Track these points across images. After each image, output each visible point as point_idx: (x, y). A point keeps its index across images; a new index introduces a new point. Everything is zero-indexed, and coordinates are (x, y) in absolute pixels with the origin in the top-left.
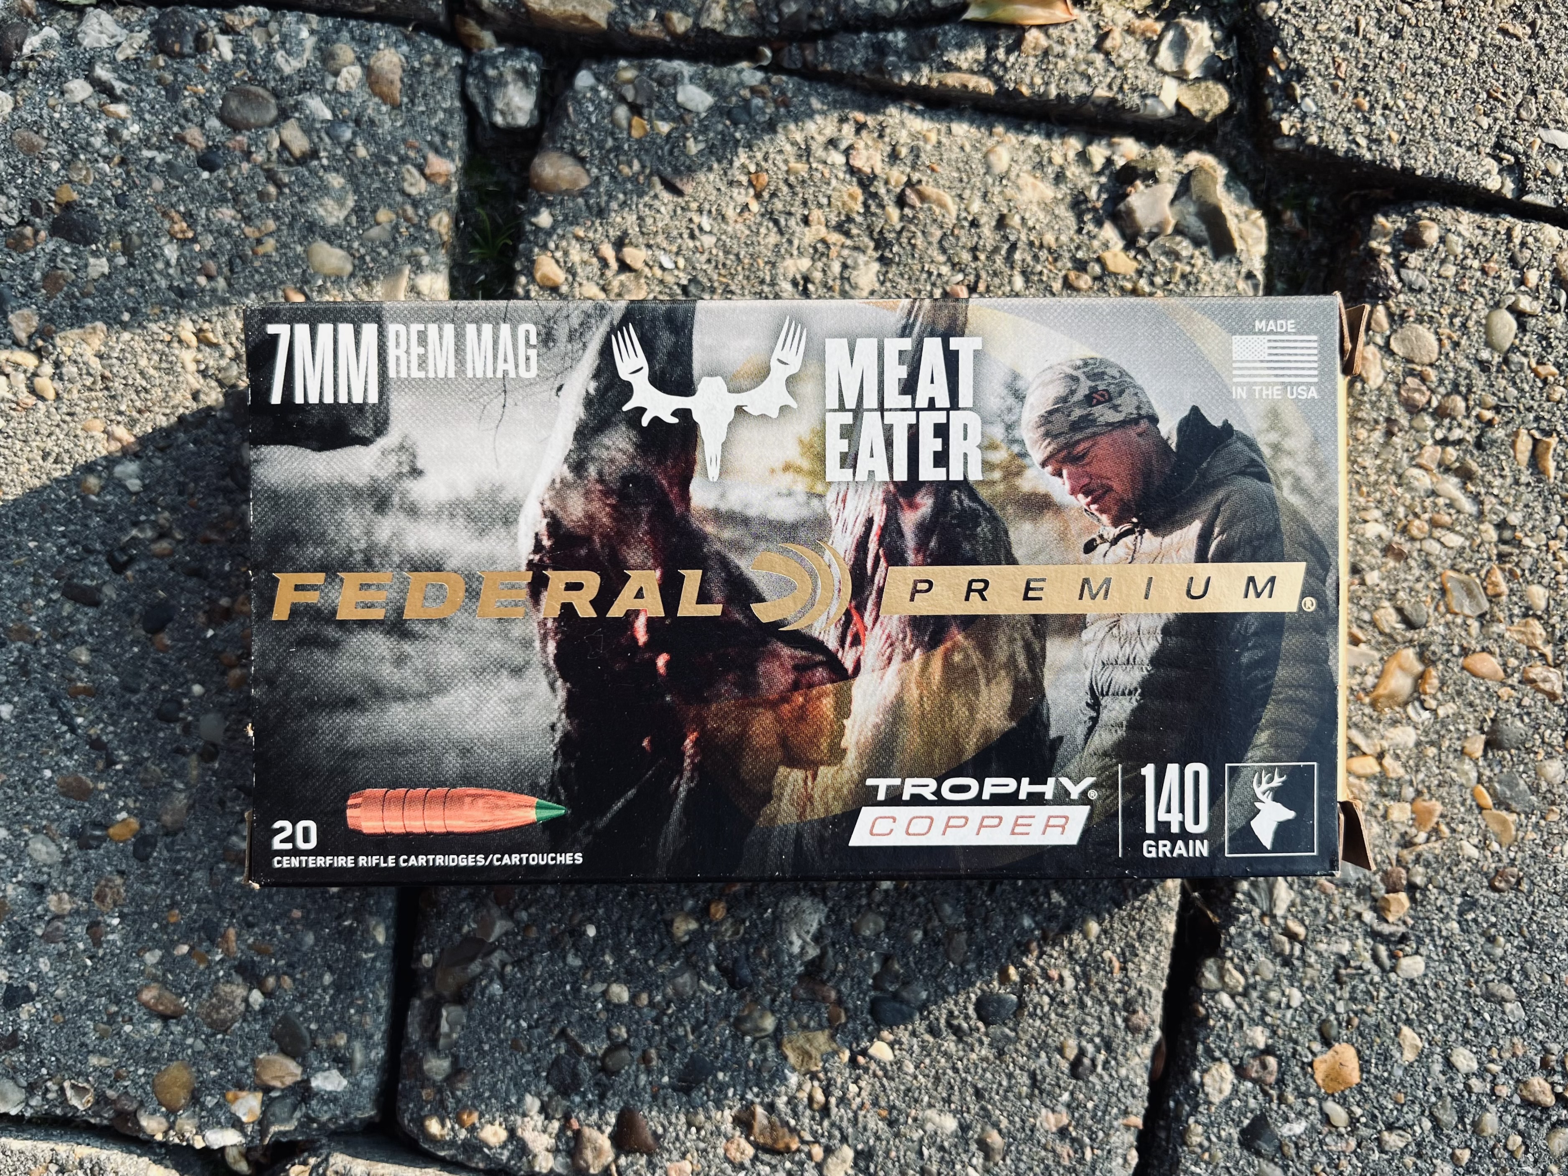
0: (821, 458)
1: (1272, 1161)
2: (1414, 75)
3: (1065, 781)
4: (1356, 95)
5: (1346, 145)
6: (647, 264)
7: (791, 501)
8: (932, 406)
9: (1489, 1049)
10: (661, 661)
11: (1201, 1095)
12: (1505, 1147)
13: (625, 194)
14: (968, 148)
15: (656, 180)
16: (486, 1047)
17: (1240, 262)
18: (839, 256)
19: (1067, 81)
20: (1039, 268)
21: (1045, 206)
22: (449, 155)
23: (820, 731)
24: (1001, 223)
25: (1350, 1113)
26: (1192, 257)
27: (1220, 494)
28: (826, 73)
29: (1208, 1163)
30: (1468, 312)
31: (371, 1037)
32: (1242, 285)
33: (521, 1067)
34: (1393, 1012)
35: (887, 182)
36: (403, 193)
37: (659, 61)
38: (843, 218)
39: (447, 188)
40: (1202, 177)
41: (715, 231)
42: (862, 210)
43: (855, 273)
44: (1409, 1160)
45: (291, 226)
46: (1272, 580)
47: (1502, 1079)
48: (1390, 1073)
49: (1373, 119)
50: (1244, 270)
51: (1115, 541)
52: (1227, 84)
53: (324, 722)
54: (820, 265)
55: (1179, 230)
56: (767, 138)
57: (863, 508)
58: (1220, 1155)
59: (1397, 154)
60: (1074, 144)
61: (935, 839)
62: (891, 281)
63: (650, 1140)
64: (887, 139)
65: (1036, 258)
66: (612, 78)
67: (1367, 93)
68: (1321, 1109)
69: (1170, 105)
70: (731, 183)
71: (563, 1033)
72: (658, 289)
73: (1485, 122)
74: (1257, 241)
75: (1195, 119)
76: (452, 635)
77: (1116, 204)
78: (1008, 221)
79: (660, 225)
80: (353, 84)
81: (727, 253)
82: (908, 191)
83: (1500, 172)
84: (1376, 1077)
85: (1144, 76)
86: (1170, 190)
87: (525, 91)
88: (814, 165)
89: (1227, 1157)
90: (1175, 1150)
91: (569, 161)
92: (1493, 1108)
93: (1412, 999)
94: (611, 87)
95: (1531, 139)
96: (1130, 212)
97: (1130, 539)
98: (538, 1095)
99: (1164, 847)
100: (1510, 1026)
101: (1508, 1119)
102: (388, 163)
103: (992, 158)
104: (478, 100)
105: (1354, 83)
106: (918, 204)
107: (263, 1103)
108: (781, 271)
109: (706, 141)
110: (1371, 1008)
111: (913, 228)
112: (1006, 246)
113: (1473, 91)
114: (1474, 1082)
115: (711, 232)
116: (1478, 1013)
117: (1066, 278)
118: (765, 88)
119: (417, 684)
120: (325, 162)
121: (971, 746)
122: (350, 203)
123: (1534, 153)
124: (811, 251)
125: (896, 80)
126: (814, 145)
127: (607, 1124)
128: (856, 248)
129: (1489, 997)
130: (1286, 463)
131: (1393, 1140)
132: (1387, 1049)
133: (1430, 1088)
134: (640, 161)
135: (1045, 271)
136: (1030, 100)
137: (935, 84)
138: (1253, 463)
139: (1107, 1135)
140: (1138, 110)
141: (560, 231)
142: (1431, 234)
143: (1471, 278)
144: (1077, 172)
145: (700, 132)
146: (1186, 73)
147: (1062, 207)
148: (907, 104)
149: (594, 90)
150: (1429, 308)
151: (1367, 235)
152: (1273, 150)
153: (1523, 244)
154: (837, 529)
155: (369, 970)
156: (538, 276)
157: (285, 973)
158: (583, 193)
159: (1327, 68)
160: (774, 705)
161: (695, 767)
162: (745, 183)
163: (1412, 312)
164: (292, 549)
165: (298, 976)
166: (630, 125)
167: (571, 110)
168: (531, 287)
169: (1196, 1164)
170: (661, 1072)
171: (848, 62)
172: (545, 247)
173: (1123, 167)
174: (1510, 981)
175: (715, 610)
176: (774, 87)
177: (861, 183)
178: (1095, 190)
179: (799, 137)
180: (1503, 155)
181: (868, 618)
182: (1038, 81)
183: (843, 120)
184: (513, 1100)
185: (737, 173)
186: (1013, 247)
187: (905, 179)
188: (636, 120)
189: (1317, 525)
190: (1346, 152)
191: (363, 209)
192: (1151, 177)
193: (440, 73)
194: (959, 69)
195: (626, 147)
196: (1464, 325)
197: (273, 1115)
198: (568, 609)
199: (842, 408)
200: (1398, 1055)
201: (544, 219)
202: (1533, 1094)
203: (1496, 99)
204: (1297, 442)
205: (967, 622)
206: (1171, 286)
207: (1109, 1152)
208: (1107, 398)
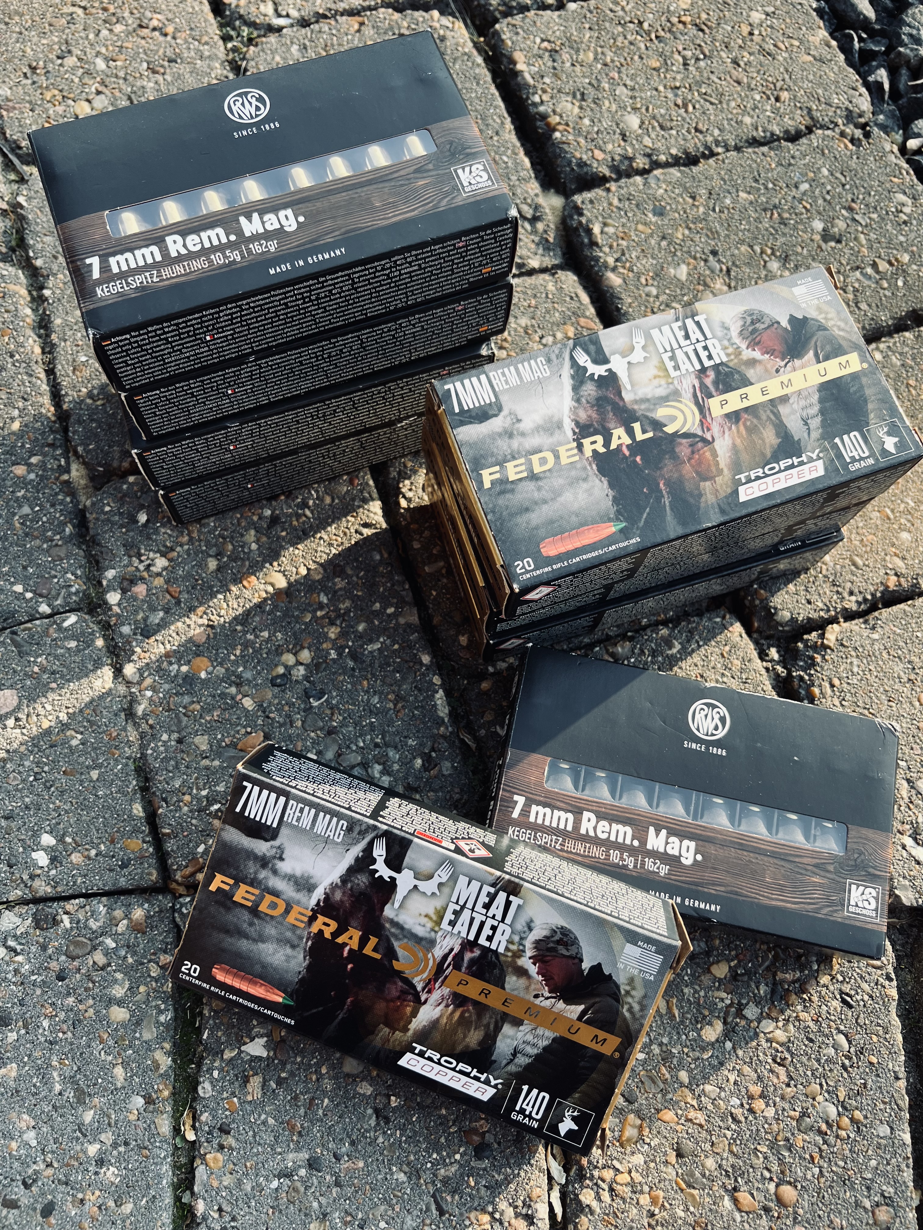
0: (442, 918)
3: (491, 1077)
7: (422, 929)
8: (493, 917)
10: (349, 966)
22: (170, 954)
23: (402, 1018)
27: (597, 999)
36: (150, 976)
45: (100, 1001)
46: (605, 1040)
51: (547, 998)
53: (215, 934)
57: (451, 944)
61: (431, 1076)
76: (274, 923)
80: (124, 929)
97: (553, 1000)
99: (520, 1117)
102: (143, 964)
104: (181, 924)
119: (254, 935)
120: (114, 967)
121: (459, 1048)
122: (127, 986)
130: (629, 1000)
138: (615, 994)
154: (438, 947)
160: (388, 1001)
161: (348, 1010)
164: (225, 867)
175: (378, 956)
181: (437, 985)
189: (633, 1027)
191: (133, 988)
193: (163, 914)
198: (321, 932)
199: (457, 903)
204: (638, 994)
205: (476, 1003)
208: (566, 945)
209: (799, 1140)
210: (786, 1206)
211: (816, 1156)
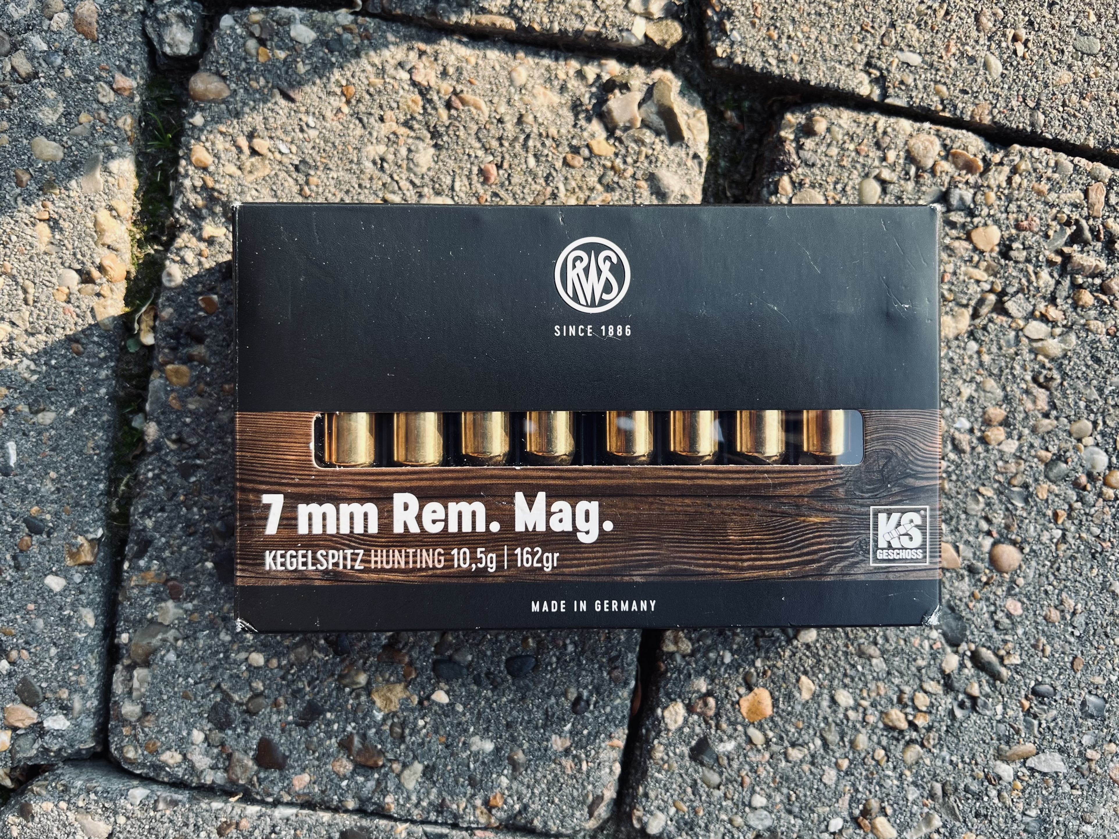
1: (712, 768)
2: (809, 14)
4: (768, 29)
5: (761, 64)
6: (270, 151)
9: (861, 690)
11: (662, 724)
12: (873, 758)
13: (254, 101)
14: (498, 68)
15: (276, 91)
16: (165, 697)
17: (687, 146)
18: (405, 143)
19: (566, 20)
20: (546, 152)
21: (552, 108)
22: (133, 75)
24: (520, 120)
25: (765, 735)
26: (653, 143)
28: (397, 16)
29: (667, 771)
30: (846, 180)
31: (86, 692)
32: (690, 163)
33: (189, 711)
34: (794, 665)
35: (438, 92)
36: (98, 101)
37: (279, 8)
38: (409, 117)
39: (132, 98)
40: (661, 87)
41: (318, 126)
42: (422, 112)
43: (417, 155)
44: (806, 767)
45: (19, 125)
47: (870, 711)
48: (793, 708)
49: (780, 46)
50: (691, 153)
52: (681, 21)
54: (392, 150)
55: (645, 124)
56: (353, 61)
58: (675, 765)
59: (797, 70)
60: (574, 65)
62: (442, 161)
63: (280, 760)
64: (440, 62)
65: (543, 144)
66: (245, 20)
67: (776, 27)
68: (746, 733)
69: (640, 37)
70: (329, 93)
71: (219, 686)
72: (278, 167)
73: (859, 47)
74: (701, 131)
75: (658, 46)
77: (601, 106)
78: (524, 119)
79: (279, 123)
80: (62, 25)
81: (326, 141)
82: (454, 98)
83: (871, 82)
84: (783, 711)
85: (620, 15)
86: (638, 96)
87: (184, 29)
88: (387, 80)
89: (681, 767)
90: (645, 762)
91: (216, 78)
92: (864, 731)
93: (808, 657)
94: (245, 26)
95: (891, 59)
96: (609, 112)
98: (202, 730)
100: (875, 674)
101: (875, 738)
102: (88, 81)
103: (514, 75)
104: (153, 36)
105: (767, 20)
106: (461, 107)
107: (12, 738)
108: (364, 154)
109: (312, 64)
110: (780, 664)
111: (457, 124)
112: (522, 137)
113: (850, 26)
114: (851, 714)
115: (315, 128)
116: (853, 666)
117: (565, 158)
118: (353, 26)
120: (42, 80)
122: (61, 110)
123: (893, 68)
124: (386, 140)
125: (446, 21)
126: (388, 67)
127: (251, 749)
128: (418, 138)
129: (861, 654)
131: (795, 754)
132: (791, 692)
133: (820, 718)
134: (265, 78)
135: (550, 154)
136: (541, 34)
137: (473, 23)
139: (597, 753)
140: (617, 40)
141: (209, 128)
142: (821, 126)
143: (849, 156)
144: (576, 84)
145: (308, 58)
146: (651, 14)
147: (565, 109)
148: (456, 37)
149: (232, 28)
150: (819, 178)
151: (779, 128)
152: (714, 68)
153: (885, 133)
155: (82, 645)
156: (193, 159)
157: (23, 648)
158: (224, 101)
159: (748, 10)
162: (339, 93)
163: (807, 181)
165: (33, 650)
166: (258, 54)
167: (216, 42)
168: (189, 167)
169: (659, 772)
170: (287, 713)
171: (412, 8)
172: (198, 139)
173: (608, 81)
174: (876, 644)
176: (360, 26)
177: (421, 93)
178: (587, 96)
179: (377, 60)
180: (871, 70)
182: (546, 20)
183: (410, 49)
184: (185, 733)
185: (333, 86)
186: (528, 137)
187: (452, 89)
188: (262, 49)
190: (762, 69)
191: (70, 114)
192: (625, 87)
193: (125, 17)
194: (491, 12)
195: (255, 68)
196: (844, 190)
197: (19, 746)
200: (797, 695)
201: (198, 119)
202: (891, 721)
203: (867, 31)
206: (638, 164)
207: (599, 764)
209: (1043, 491)
210: (1000, 571)
211: (1063, 515)
